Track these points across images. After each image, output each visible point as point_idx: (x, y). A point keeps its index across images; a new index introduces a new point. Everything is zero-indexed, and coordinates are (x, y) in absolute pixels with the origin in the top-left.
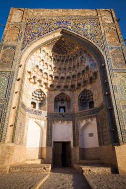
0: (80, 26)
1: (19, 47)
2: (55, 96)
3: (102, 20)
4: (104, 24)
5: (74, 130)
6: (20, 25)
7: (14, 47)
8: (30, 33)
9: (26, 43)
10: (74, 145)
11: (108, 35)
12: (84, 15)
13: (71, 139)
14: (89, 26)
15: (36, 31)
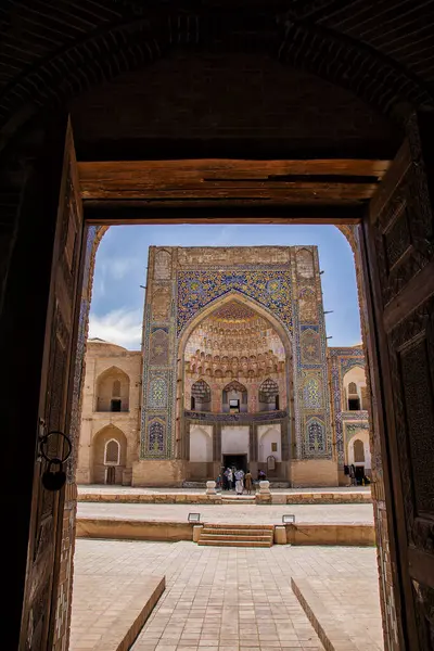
0: (262, 286)
1: (172, 329)
2: (222, 387)
3: (296, 272)
4: (299, 278)
5: (251, 438)
6: (169, 285)
7: (166, 330)
8: (185, 302)
9: (181, 321)
10: (251, 459)
11: (302, 303)
12: (268, 261)
13: (246, 451)
14: (274, 286)
15: (194, 297)
